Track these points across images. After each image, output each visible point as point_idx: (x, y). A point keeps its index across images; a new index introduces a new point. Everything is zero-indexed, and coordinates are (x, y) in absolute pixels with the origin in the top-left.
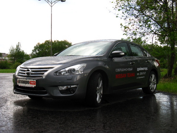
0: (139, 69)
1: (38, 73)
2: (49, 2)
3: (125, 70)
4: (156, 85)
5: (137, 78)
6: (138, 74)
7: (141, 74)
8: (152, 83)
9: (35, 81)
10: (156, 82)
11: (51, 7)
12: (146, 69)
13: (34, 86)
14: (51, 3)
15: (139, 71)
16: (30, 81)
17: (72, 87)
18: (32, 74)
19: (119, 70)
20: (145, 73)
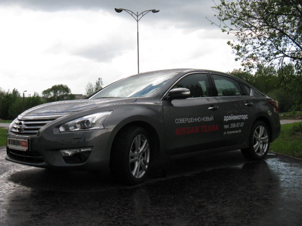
0: (226, 119)
1: (32, 127)
2: (133, 15)
3: (197, 120)
4: (267, 144)
5: (225, 133)
6: (226, 127)
7: (233, 125)
8: (259, 142)
9: (27, 141)
10: (267, 140)
11: (138, 21)
12: (245, 117)
13: (25, 149)
14: (137, 16)
15: (229, 121)
16: (22, 141)
17: (82, 150)
18: (26, 129)
19: (182, 121)
20: (242, 124)
